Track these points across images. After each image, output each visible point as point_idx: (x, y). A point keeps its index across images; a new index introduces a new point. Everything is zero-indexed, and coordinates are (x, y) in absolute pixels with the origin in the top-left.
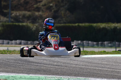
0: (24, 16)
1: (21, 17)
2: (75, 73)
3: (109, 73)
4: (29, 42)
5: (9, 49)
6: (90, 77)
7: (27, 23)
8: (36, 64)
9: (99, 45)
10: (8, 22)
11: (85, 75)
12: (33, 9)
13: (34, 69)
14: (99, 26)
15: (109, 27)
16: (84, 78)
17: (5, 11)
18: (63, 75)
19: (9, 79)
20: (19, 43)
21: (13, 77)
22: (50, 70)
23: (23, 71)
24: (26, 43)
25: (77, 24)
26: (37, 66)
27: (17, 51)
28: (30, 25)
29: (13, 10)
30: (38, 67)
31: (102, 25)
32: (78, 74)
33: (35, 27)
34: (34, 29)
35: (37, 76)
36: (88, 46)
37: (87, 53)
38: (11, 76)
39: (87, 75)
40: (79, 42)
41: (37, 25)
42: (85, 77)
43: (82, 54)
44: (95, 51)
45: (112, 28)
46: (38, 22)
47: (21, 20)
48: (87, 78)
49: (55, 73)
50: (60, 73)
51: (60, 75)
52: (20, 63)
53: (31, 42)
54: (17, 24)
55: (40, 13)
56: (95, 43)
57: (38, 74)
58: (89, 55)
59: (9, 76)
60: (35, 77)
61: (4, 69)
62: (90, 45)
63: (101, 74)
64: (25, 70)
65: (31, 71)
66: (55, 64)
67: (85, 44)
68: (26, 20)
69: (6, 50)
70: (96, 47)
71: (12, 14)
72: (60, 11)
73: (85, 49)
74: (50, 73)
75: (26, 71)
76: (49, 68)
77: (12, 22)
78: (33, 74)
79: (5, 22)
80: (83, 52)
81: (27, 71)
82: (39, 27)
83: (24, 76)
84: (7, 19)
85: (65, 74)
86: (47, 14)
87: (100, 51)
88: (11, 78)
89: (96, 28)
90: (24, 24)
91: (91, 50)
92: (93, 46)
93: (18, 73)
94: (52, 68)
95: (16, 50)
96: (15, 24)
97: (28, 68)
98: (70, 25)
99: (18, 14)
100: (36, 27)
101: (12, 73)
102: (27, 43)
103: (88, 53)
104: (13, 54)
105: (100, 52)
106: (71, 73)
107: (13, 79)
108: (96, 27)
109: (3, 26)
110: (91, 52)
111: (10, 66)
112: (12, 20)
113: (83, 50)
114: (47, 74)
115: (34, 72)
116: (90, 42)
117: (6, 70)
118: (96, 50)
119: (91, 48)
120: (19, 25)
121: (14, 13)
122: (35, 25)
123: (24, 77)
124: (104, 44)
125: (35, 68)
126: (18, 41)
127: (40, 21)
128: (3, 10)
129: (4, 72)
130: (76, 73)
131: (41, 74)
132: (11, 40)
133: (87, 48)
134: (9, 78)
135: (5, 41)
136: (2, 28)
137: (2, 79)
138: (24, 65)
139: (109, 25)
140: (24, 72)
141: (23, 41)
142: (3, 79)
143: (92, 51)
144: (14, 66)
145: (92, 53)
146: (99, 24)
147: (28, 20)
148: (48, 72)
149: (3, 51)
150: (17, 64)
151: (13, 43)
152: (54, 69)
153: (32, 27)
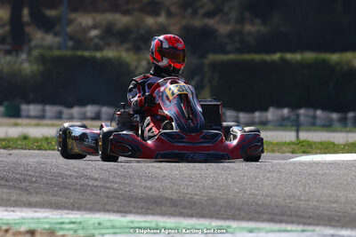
0: (109, 30)
2: (270, 211)
6: (318, 225)
7: (118, 50)
9: (349, 122)
10: (59, 48)
11: (302, 217)
12: (137, 6)
13: (142, 199)
14: (349, 62)
16: (300, 228)
17: (51, 13)
18: (234, 218)
19: (64, 229)
20: (93, 115)
21: (74, 223)
22: (190, 203)
23: (105, 204)
25: (277, 56)
28: (128, 57)
29: (75, 10)
32: (282, 215)
33: (144, 63)
34: (141, 70)
35: (151, 222)
36: (313, 125)
37: (308, 148)
39: (310, 217)
40: (286, 111)
42: (305, 224)
43: (292, 152)
44: (336, 142)
48: (311, 228)
50: (223, 210)
51: (225, 219)
52: (96, 180)
54: (87, 54)
55: (162, 19)
56: (335, 116)
57: (153, 214)
58: (316, 153)
59: (61, 221)
60: (143, 225)
61: (45, 197)
62: (318, 122)
64: (113, 200)
65: (132, 204)
66: (209, 182)
67: (302, 118)
69: (53, 138)
70: (339, 129)
71: (70, 22)
73: (304, 135)
74: (190, 212)
75: (115, 202)
76: (189, 196)
78: (137, 213)
79: (50, 48)
80: (297, 144)
81: (118, 204)
84: (57, 40)
85: (239, 215)
87: (351, 141)
88: (67, 226)
91: (324, 139)
92: (328, 126)
93: (92, 210)
96: (79, 53)
97: (121, 194)
98: (257, 57)
100: (148, 63)
101: (72, 210)
103: (312, 148)
105: (352, 144)
106: (259, 213)
107: (75, 231)
108: (338, 64)
109: (42, 59)
110: (321, 143)
111: (65, 188)
112: (70, 43)
113: (298, 136)
114: (182, 215)
115: (142, 208)
116: (319, 113)
117: (54, 199)
118: (339, 137)
119: (323, 131)
120: (93, 59)
122: (145, 59)
123: (109, 224)
125: (144, 195)
126: (90, 110)
128: (44, 10)
129: (47, 208)
130: (275, 211)
131: (163, 214)
132: (70, 106)
133: (308, 130)
134: (63, 226)
135: (51, 110)
136: (41, 68)
137: (39, 230)
138: (108, 185)
140: (108, 207)
141: (105, 110)
142: (45, 229)
143: (326, 142)
144: (78, 187)
145: (327, 148)
146: (348, 56)
147: (122, 42)
148: (185, 208)
149: (41, 140)
150: (86, 181)
151: (76, 115)
152: (206, 198)
153: (134, 64)
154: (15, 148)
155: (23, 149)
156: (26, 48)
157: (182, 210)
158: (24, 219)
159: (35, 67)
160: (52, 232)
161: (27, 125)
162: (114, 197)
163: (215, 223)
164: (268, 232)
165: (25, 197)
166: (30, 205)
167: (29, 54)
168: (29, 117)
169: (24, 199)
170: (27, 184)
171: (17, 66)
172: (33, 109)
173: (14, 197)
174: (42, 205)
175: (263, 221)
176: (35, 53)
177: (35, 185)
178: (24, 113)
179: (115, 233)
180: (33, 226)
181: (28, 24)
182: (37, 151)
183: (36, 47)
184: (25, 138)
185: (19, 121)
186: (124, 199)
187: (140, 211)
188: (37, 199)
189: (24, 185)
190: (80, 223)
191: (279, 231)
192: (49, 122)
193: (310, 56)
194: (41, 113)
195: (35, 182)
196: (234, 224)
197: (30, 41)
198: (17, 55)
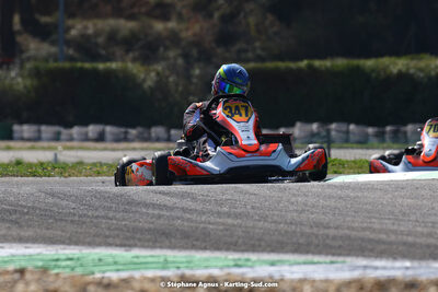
0: (112, 37)
1: (101, 40)
2: (294, 240)
3: (418, 240)
4: (133, 132)
5: (59, 156)
6: (348, 255)
7: (123, 61)
8: (156, 212)
9: (387, 136)
10: (56, 60)
11: (331, 247)
12: (143, 10)
13: (149, 230)
14: (386, 68)
15: (421, 70)
16: (329, 259)
17: (45, 19)
18: (254, 248)
19: (56, 267)
20: (96, 135)
21: (70, 259)
22: (204, 234)
23: (107, 237)
24: (122, 136)
25: (304, 64)
26: (160, 217)
27: (87, 164)
28: (135, 68)
29: (72, 15)
30: (161, 221)
31: (397, 65)
32: (309, 244)
33: (153, 74)
34: (149, 83)
35: (159, 256)
36: (346, 141)
37: (340, 167)
38: (64, 257)
39: (340, 247)
40: (315, 126)
41: (159, 67)
42: (333, 255)
45: (433, 73)
46: (166, 59)
47: (103, 52)
48: (340, 259)
49: (225, 243)
50: (240, 241)
51: (243, 251)
52: (96, 210)
53: (140, 129)
54: (87, 65)
55: (172, 25)
56: (371, 130)
57: (161, 247)
58: (349, 173)
59: (56, 257)
60: (150, 260)
61: (38, 230)
62: (352, 137)
63: (391, 243)
64: (116, 232)
65: (138, 236)
66: (226, 209)
67: (333, 133)
68: (118, 51)
69: (49, 163)
70: (375, 144)
71: (68, 29)
72: (242, 15)
73: (336, 154)
74: (204, 245)
75: (118, 236)
76: (202, 225)
77: (72, 59)
78: (143, 247)
79: (46, 60)
81: (121, 236)
82: (167, 77)
83: (111, 256)
84: (53, 50)
85: (260, 246)
86: (196, 28)
88: (64, 263)
89: (374, 75)
90: (114, 65)
91: (358, 157)
92: (363, 142)
93: (92, 244)
94: (212, 224)
95: (86, 161)
96: (79, 64)
97: (125, 225)
98: (281, 65)
99: (90, 31)
100: (158, 74)
101: (69, 244)
102: (126, 133)
103: (344, 167)
104: (74, 175)
107: (73, 269)
108: (373, 71)
109: (37, 73)
110: (355, 162)
111: (61, 220)
112: (71, 52)
113: (329, 155)
114: (194, 247)
115: (149, 240)
116: (352, 127)
117: (48, 233)
119: (357, 148)
120: (95, 71)
121: (78, 28)
122: (154, 70)
123: (111, 260)
124: (405, 133)
125: (151, 226)
126: (92, 130)
127: (171, 54)
128: (37, 16)
129: (40, 243)
130: (301, 241)
131: (172, 247)
132: (69, 125)
133: (340, 148)
134: (59, 263)
135: (47, 130)
136: (35, 82)
137: (30, 268)
138: (111, 215)
139: (422, 64)
140: (110, 240)
141: (109, 129)
142: (37, 267)
143: (360, 161)
144: (76, 218)
145: (361, 167)
146: (386, 61)
147: (127, 51)
148: (197, 240)
149: (36, 165)
150: (85, 212)
151: (75, 136)
152: (221, 227)
153: (142, 76)
154: (6, 175)
155: (14, 176)
156: (17, 61)
157: (195, 243)
158: (13, 256)
159: (29, 82)
160: (44, 270)
161: (20, 149)
162: (116, 229)
163: (233, 256)
164: (291, 265)
165: (15, 232)
166: (21, 240)
167: (22, 67)
168: (22, 139)
169: (14, 233)
170: (18, 216)
171: (7, 82)
172: (27, 130)
173: (3, 232)
174: (34, 240)
175: (286, 252)
176: (29, 65)
177: (27, 217)
178: (16, 135)
179: (118, 270)
180: (23, 264)
181: (19, 33)
182: (30, 178)
183: (29, 59)
184: (19, 163)
185: (12, 144)
186: (128, 231)
187: (146, 244)
188: (30, 233)
189: (14, 217)
190: (78, 259)
191: (305, 263)
192: (45, 144)
193: (341, 62)
194: (36, 135)
195: (27, 213)
196: (253, 257)
197: (22, 52)
198: (8, 69)
